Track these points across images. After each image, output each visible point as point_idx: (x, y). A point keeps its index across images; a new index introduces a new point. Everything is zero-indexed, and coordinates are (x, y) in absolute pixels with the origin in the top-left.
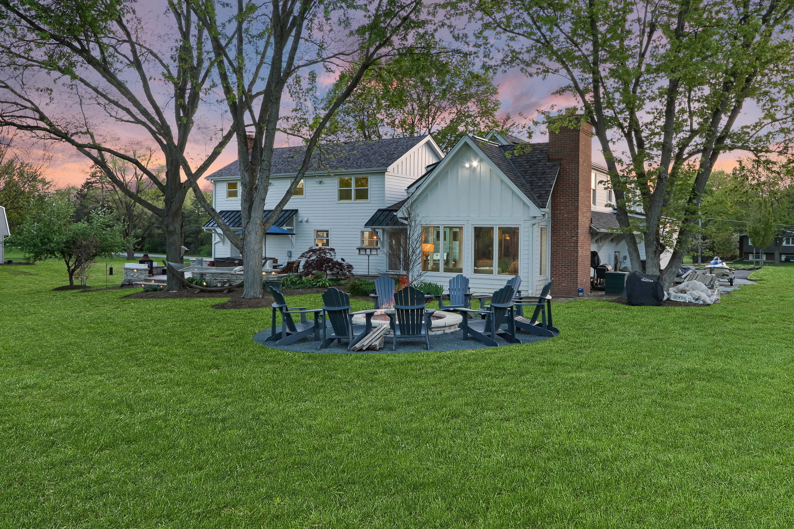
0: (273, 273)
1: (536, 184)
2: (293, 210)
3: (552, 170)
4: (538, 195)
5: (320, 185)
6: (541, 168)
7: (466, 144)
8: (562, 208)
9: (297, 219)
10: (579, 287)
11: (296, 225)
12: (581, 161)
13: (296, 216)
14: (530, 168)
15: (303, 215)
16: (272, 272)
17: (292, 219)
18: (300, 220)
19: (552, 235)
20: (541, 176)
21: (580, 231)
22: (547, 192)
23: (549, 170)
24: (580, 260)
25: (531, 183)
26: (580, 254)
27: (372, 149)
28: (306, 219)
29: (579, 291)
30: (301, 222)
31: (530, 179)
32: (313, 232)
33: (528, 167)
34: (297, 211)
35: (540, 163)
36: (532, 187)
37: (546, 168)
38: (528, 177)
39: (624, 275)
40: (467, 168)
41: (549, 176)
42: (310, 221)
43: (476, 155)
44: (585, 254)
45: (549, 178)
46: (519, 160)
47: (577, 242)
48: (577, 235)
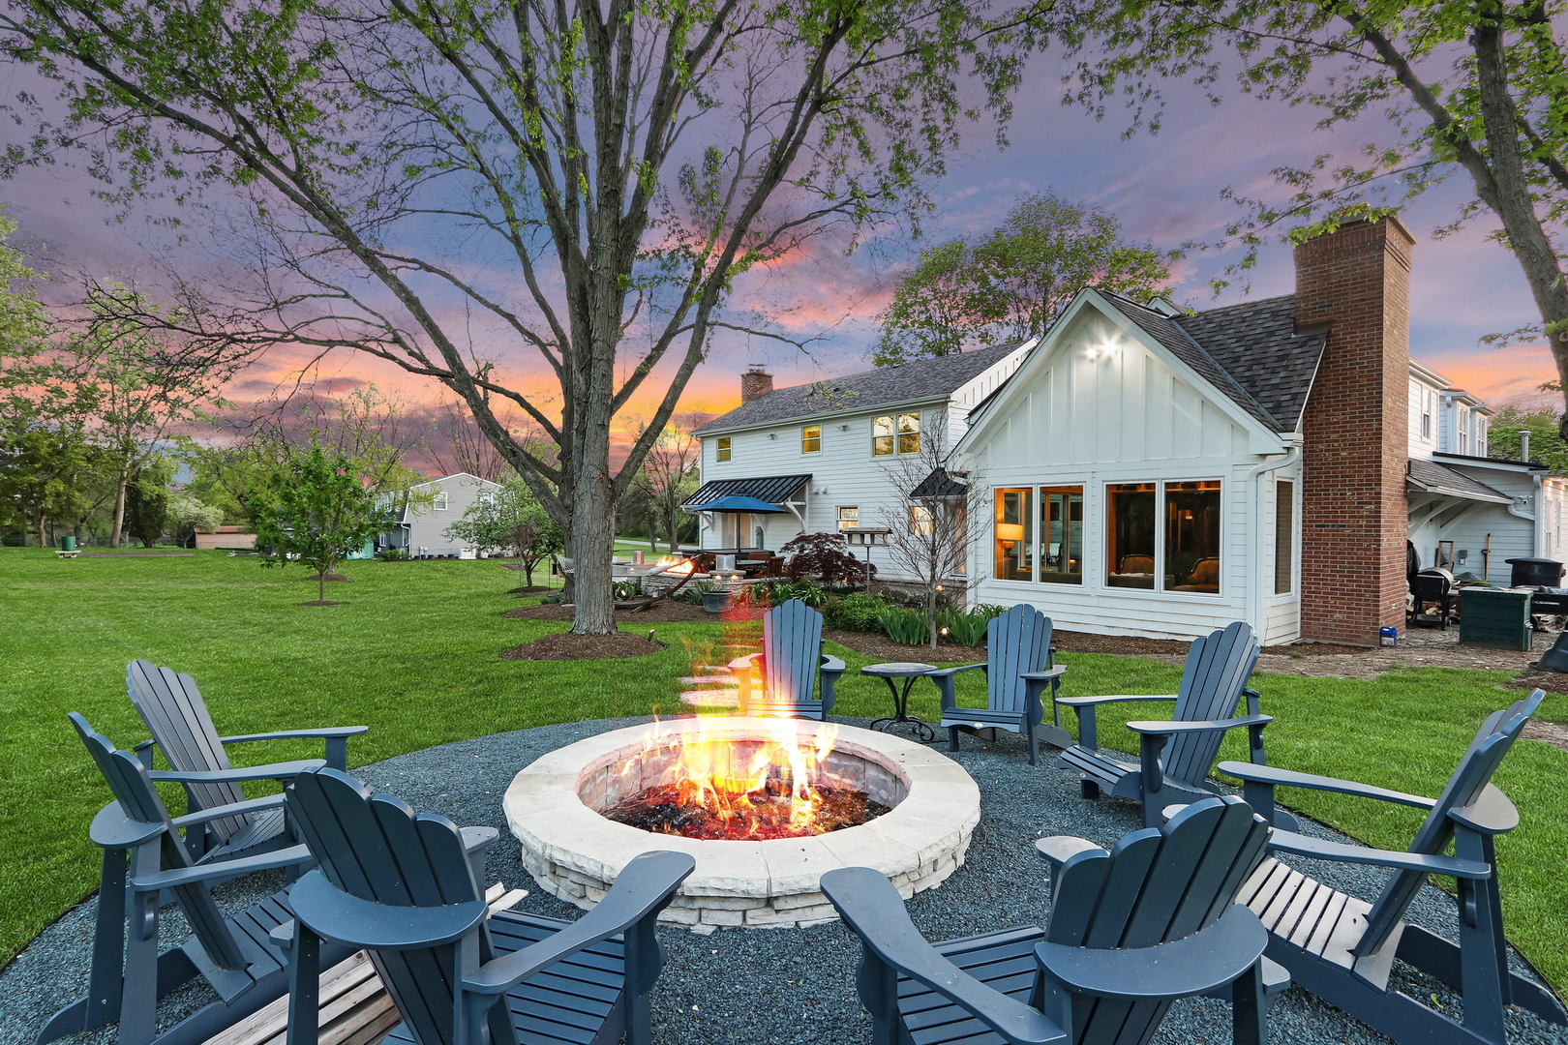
0: (734, 577)
1: (1264, 383)
2: (805, 476)
3: (1305, 349)
4: (1270, 405)
5: (843, 433)
6: (1276, 348)
7: (1089, 308)
8: (1334, 436)
9: (810, 490)
10: (1382, 622)
11: (811, 499)
12: (1387, 322)
13: (810, 485)
14: (1246, 350)
15: (819, 482)
16: (730, 575)
17: (804, 487)
18: (814, 490)
19: (1304, 499)
20: (1276, 365)
21: (1384, 489)
22: (1296, 397)
23: (1299, 350)
24: (1384, 558)
25: (1251, 382)
26: (1384, 544)
27: (934, 370)
28: (822, 489)
29: (1383, 634)
30: (817, 493)
31: (1248, 374)
32: (834, 510)
33: (1243, 348)
34: (811, 476)
35: (1273, 339)
36: (1253, 390)
37: (1288, 347)
38: (1241, 369)
39: (1525, 597)
40: (1092, 361)
41: (1300, 361)
42: (829, 491)
43: (1111, 327)
44: (1394, 544)
45: (1299, 367)
46: (1216, 338)
47: (1377, 515)
48: (1377, 499)
